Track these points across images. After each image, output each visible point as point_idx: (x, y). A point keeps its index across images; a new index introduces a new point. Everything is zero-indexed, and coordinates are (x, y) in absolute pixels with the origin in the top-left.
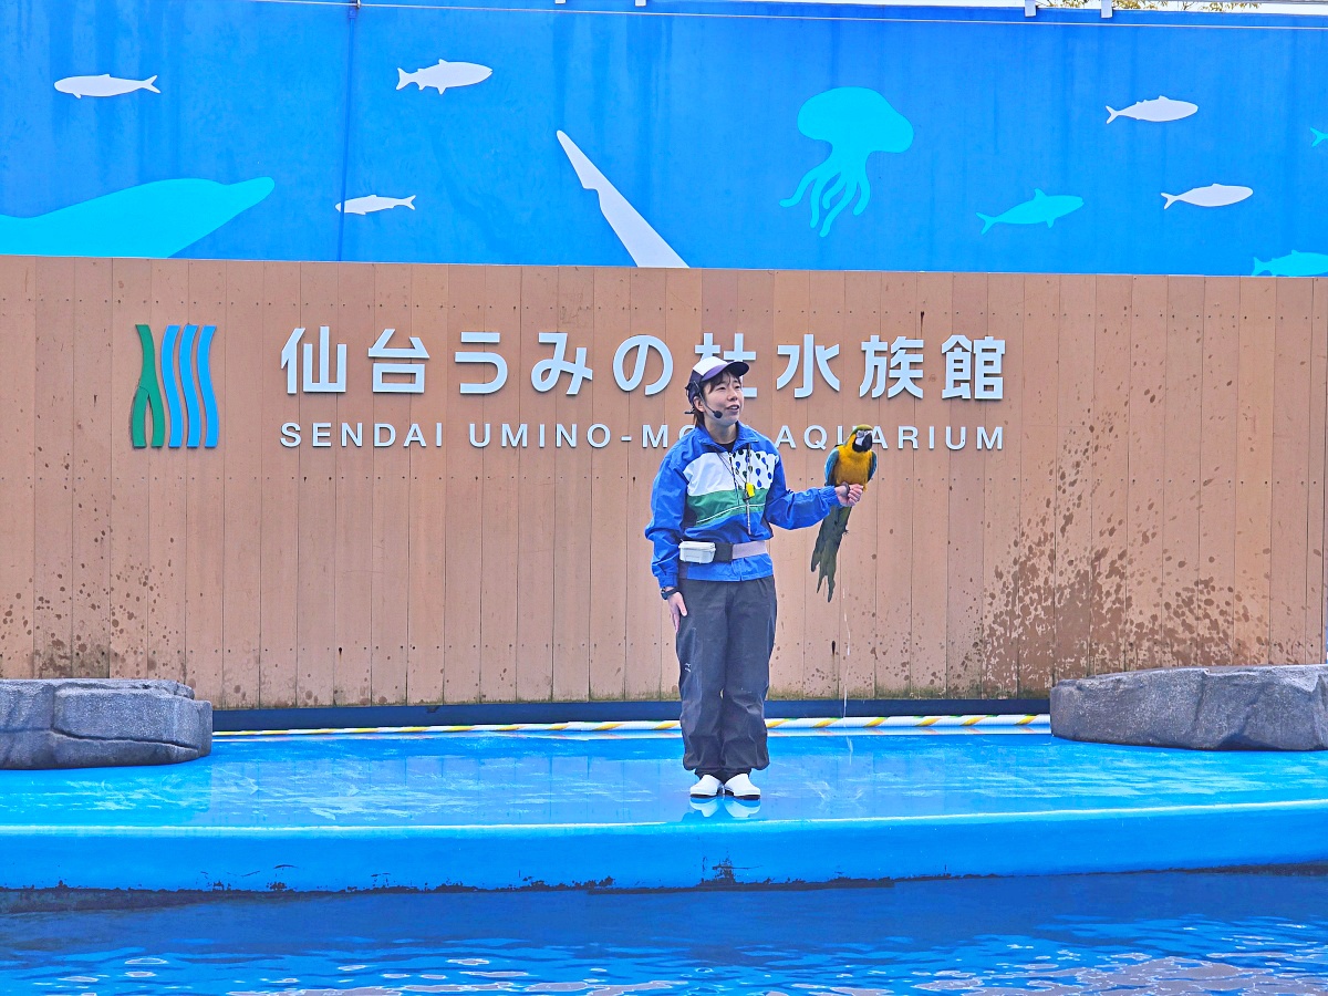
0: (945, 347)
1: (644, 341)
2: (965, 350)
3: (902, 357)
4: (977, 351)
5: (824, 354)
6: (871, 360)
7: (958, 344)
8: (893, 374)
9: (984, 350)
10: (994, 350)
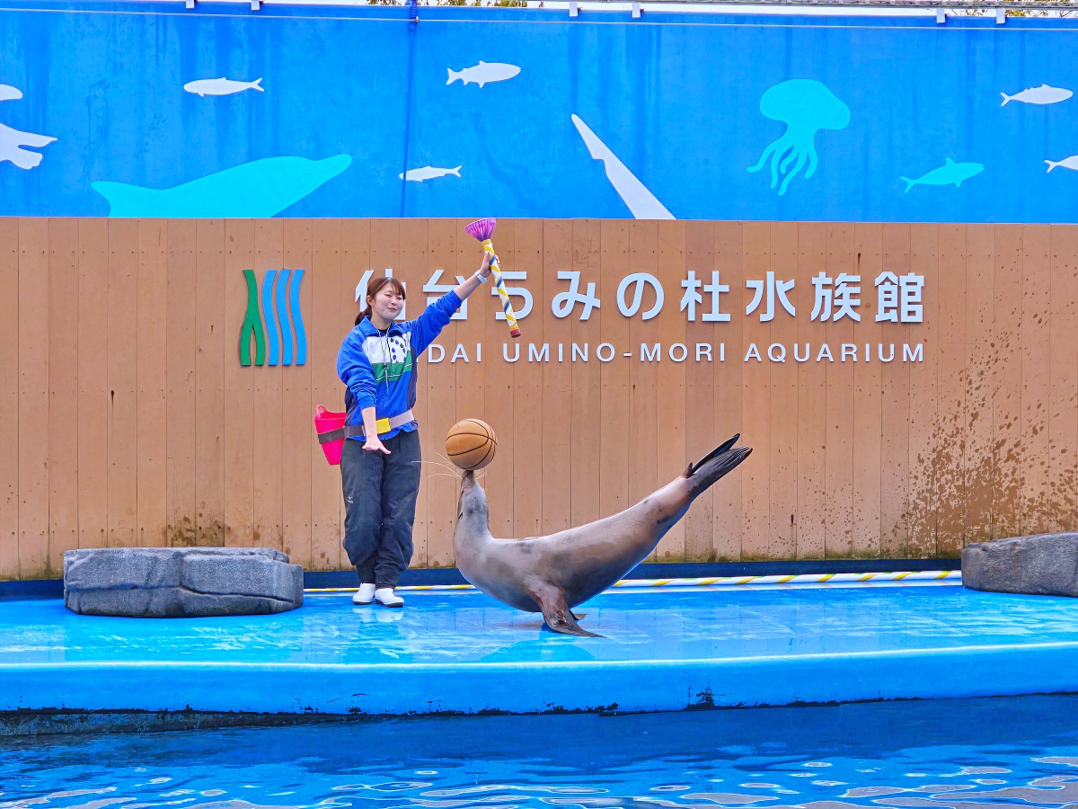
0: (878, 281)
1: (641, 278)
2: (892, 284)
3: (843, 289)
4: (903, 284)
5: (783, 287)
6: (819, 292)
7: (887, 279)
8: (837, 302)
9: (908, 284)
10: (915, 284)
